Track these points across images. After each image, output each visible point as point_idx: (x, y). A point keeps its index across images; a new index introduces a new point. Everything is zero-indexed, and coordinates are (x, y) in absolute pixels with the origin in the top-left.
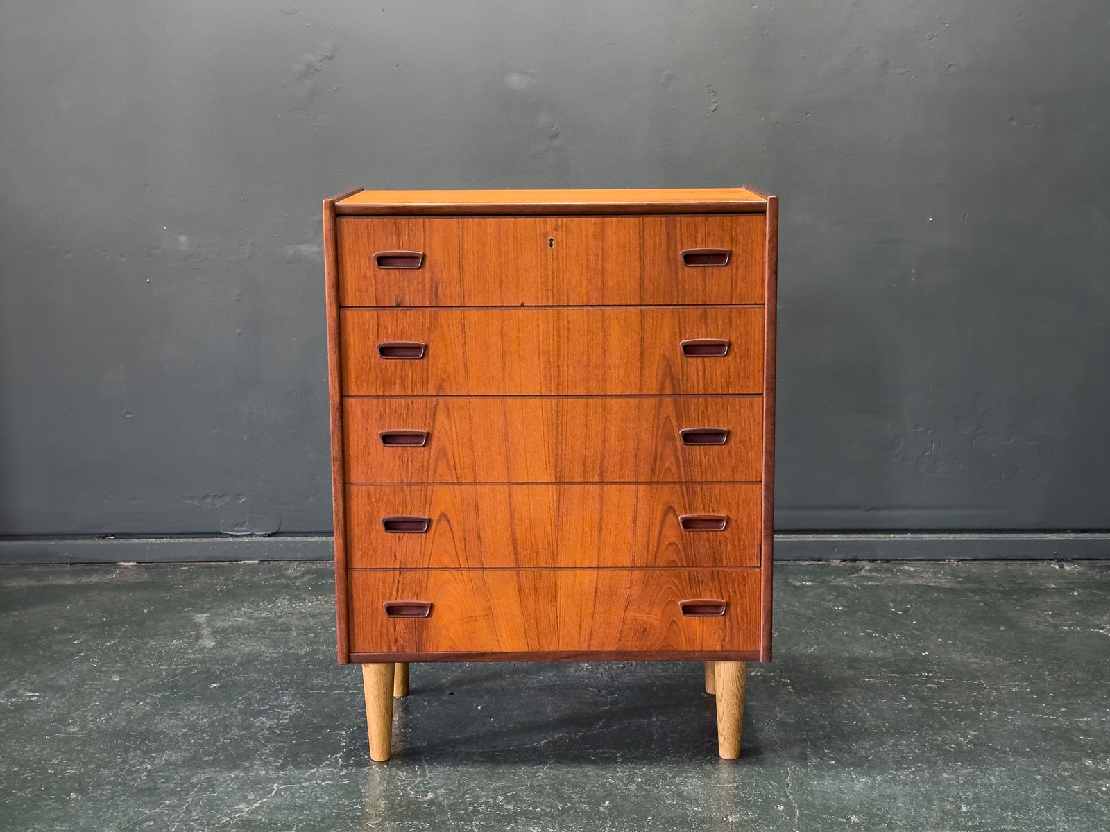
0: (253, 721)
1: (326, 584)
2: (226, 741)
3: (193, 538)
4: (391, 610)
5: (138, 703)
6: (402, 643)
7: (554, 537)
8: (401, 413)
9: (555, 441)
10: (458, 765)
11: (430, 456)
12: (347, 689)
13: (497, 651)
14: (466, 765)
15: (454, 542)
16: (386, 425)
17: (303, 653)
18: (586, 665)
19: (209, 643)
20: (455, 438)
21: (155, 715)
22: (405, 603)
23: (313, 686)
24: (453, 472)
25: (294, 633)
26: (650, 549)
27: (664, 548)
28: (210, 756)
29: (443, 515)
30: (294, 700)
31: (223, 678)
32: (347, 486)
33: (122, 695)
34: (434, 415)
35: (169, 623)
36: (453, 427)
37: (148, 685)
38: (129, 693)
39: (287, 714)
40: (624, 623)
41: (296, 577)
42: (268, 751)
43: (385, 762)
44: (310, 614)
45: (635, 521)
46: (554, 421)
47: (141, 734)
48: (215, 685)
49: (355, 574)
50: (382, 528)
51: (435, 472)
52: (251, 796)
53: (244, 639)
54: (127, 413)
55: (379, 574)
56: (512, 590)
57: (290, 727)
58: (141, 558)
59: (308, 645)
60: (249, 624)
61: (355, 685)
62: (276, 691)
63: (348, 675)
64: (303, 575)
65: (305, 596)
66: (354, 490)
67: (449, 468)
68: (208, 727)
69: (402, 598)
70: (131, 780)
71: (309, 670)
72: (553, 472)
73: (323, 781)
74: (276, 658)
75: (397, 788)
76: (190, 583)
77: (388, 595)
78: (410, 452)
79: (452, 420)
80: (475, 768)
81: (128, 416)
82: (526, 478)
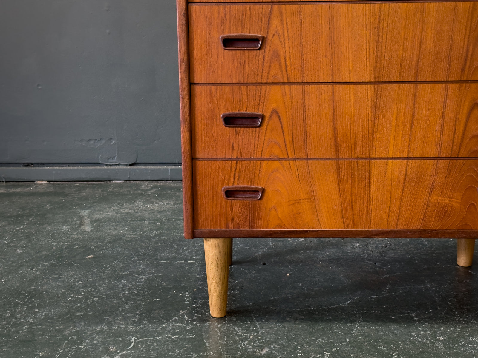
0: (116, 283)
1: (166, 193)
2: (95, 299)
3: (82, 166)
4: (230, 194)
5: (32, 269)
6: (238, 221)
7: (370, 132)
8: (240, 19)
9: (376, 44)
10: (283, 322)
11: (264, 58)
12: (187, 260)
13: (318, 228)
14: (289, 322)
15: (284, 135)
16: (227, 30)
17: (153, 235)
18: (358, 244)
19: (88, 228)
20: (287, 41)
21: (43, 278)
22: (241, 188)
23: (161, 257)
24: (284, 72)
25: (147, 222)
26: (456, 141)
27: (468, 139)
28: (81, 312)
29: (275, 112)
30: (147, 268)
31: (96, 252)
32: (192, 86)
33: (22, 263)
34: (269, 20)
35: (62, 216)
36: (286, 32)
37: (41, 257)
38: (26, 262)
39: (142, 278)
40: (428, 206)
41: (148, 190)
42: (128, 308)
43: (223, 318)
44: (157, 210)
45: (443, 117)
46: (376, 25)
47: (30, 293)
48: (90, 256)
49: (199, 163)
50: (222, 122)
51: (269, 73)
52: (112, 349)
53: (113, 226)
54: (38, 85)
55: (219, 163)
56: (331, 178)
57: (145, 288)
58: (50, 179)
59: (157, 230)
60: (116, 217)
61: (192, 257)
62: (134, 261)
63: (187, 250)
64: (152, 188)
65: (154, 200)
66: (198, 89)
67: (282, 71)
68: (82, 288)
69: (238, 183)
70: (14, 332)
71: (158, 246)
72: (373, 72)
73: (173, 335)
74: (134, 238)
75: (235, 342)
76: (79, 193)
77: (226, 181)
78: (247, 55)
79: (285, 26)
80: (298, 324)
81: (40, 87)
82: (348, 78)
